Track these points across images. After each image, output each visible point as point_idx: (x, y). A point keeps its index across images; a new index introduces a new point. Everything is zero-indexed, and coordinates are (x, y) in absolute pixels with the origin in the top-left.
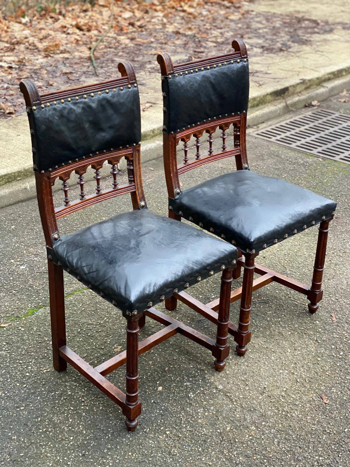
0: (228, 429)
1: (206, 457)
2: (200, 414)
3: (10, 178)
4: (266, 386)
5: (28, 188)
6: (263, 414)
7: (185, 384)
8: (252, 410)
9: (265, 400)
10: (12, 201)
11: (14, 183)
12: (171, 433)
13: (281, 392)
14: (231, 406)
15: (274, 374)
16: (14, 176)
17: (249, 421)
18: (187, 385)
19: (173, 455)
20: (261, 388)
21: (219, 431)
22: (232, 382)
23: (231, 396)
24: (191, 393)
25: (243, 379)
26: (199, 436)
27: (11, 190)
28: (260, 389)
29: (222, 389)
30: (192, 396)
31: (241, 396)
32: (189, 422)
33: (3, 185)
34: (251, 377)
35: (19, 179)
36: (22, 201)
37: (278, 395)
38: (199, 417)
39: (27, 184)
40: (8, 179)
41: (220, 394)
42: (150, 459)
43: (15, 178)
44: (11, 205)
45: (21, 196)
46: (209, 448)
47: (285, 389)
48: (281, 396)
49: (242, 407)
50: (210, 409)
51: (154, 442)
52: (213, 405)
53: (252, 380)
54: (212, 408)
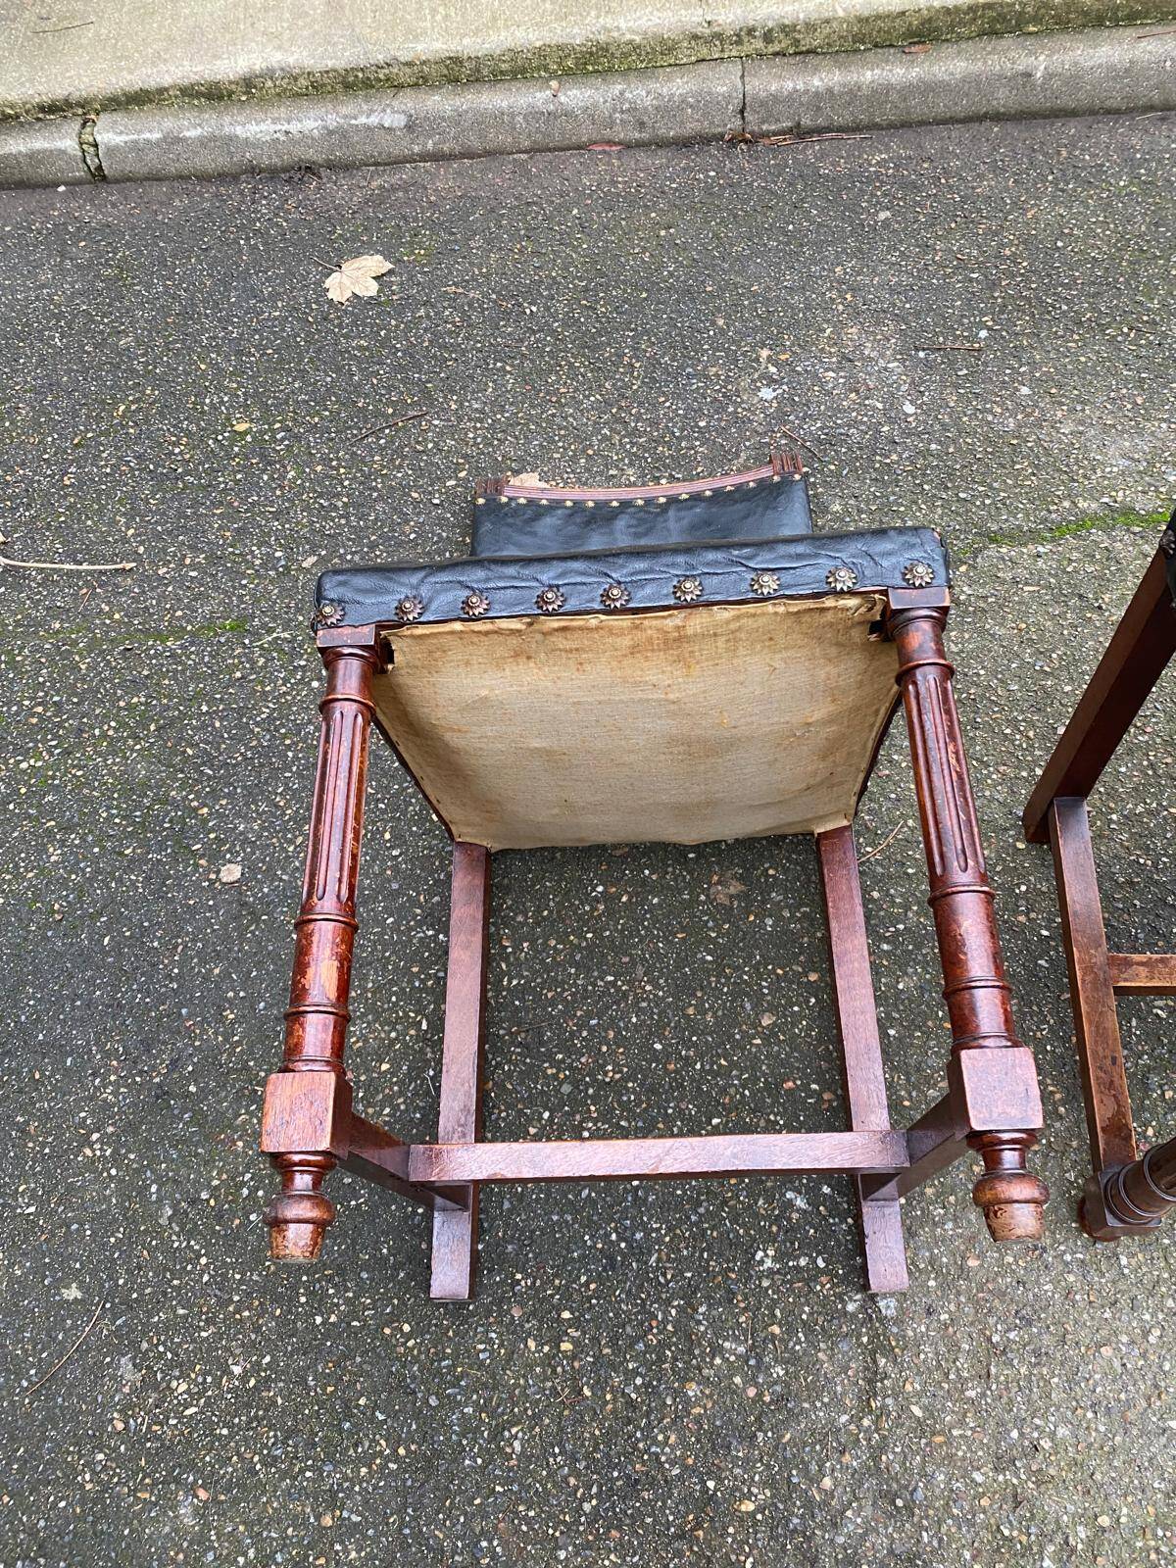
0: (748, 1506)
1: (577, 1554)
2: (718, 1361)
3: (1002, 18)
4: (1046, 1444)
5: (1039, 75)
6: (918, 1556)
7: (790, 1195)
8: (899, 1503)
9: (985, 1502)
10: (962, 107)
11: (1007, 41)
12: (574, 1357)
13: (1077, 1519)
14: (844, 1418)
15: (1131, 1415)
16: (1021, 13)
17: (841, 1540)
18: (790, 1203)
19: (501, 1450)
20: (1021, 1434)
21: (711, 1484)
22: (944, 1317)
23: (886, 1376)
24: (771, 1253)
25: (996, 1339)
26: (635, 1448)
27: (977, 67)
28: (1015, 1434)
29: (882, 1319)
30: (768, 1263)
31: (917, 1411)
32: (661, 1359)
33: (969, 38)
34: (1037, 1353)
35: (1032, 29)
36: (997, 117)
37: (1057, 1522)
38: (706, 1372)
39: (1042, 58)
40: (993, 20)
41: (859, 1336)
42: (433, 1401)
43: (1018, 25)
44: (952, 120)
45: (1003, 99)
46: (619, 1528)
47: (1105, 1521)
48: (1059, 1539)
49: (876, 1459)
50: (768, 1368)
51: (501, 1345)
52: (793, 1360)
53: (1023, 1370)
54: (779, 1371)
